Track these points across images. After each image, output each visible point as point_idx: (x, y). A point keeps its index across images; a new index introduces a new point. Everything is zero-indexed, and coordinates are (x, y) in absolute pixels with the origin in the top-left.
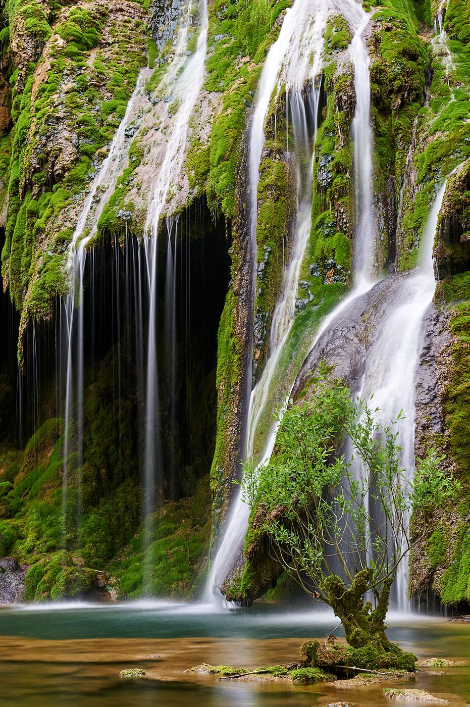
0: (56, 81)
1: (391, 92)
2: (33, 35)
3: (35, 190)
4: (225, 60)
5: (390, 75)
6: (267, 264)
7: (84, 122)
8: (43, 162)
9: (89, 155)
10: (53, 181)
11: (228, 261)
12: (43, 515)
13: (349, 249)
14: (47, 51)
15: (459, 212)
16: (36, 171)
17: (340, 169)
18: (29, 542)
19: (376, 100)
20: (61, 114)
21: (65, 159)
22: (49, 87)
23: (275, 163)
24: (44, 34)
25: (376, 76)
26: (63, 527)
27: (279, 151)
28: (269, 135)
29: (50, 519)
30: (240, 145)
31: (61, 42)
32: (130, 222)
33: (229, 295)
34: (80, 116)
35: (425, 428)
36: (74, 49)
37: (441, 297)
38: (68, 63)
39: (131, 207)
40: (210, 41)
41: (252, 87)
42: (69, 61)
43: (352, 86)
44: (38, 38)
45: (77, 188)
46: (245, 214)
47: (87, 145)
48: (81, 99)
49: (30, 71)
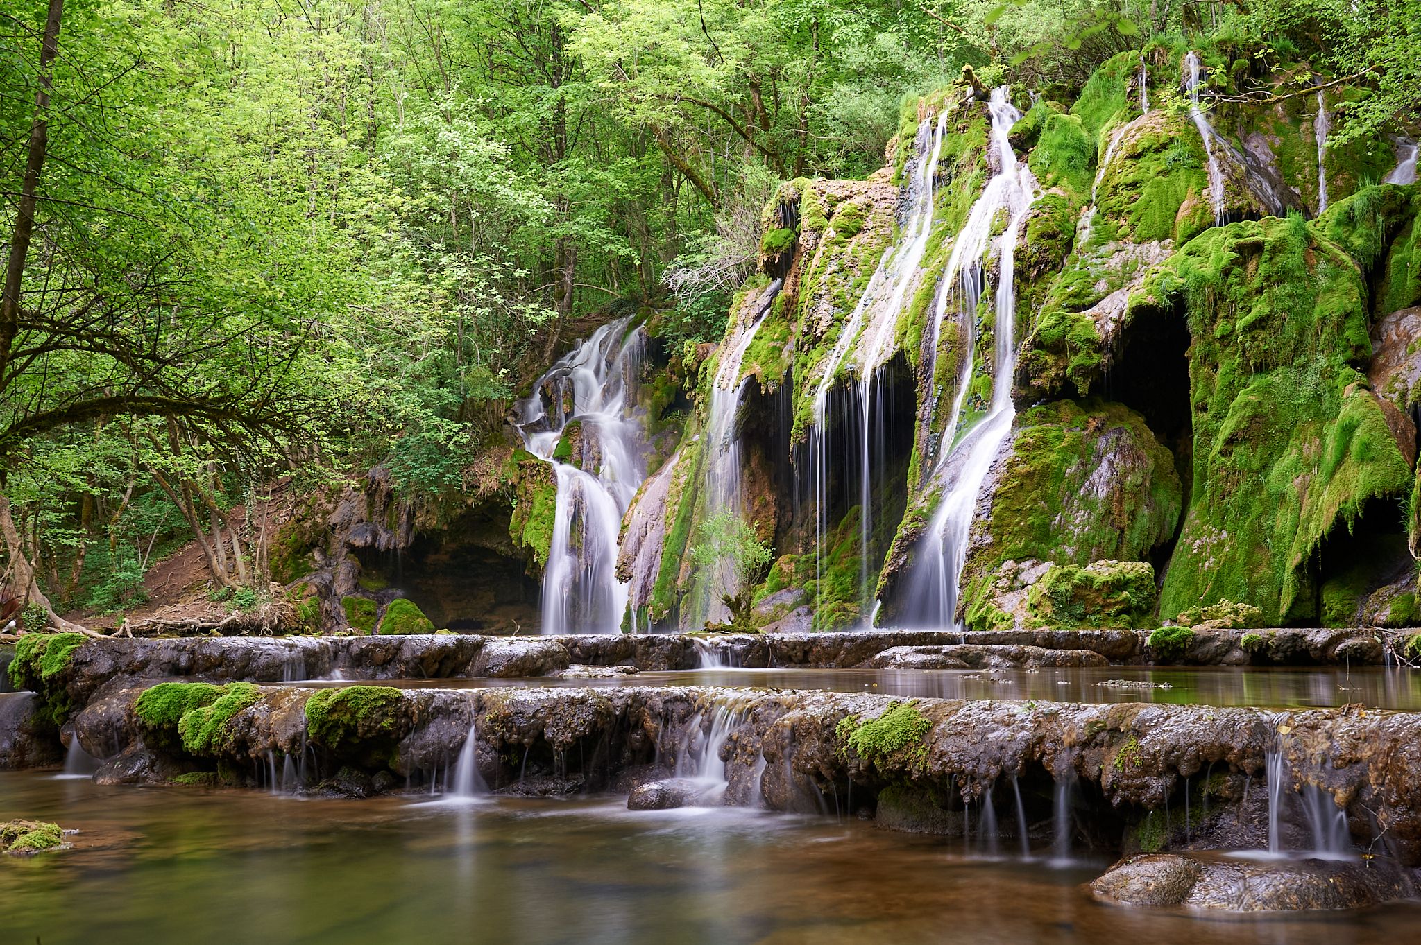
0: (825, 266)
1: (1030, 266)
2: (814, 230)
3: (806, 347)
4: (936, 241)
5: (1028, 254)
6: (939, 398)
7: (837, 297)
8: (810, 327)
9: (840, 320)
10: (817, 340)
11: (914, 398)
12: (837, 577)
13: (991, 386)
14: (822, 241)
15: (1027, 365)
16: (806, 334)
17: (986, 328)
18: (824, 595)
19: (1019, 273)
20: (823, 292)
21: (823, 326)
22: (819, 270)
23: (950, 324)
24: (822, 228)
25: (1018, 255)
26: (849, 585)
27: (954, 315)
28: (949, 303)
29: (841, 579)
30: (929, 311)
31: (833, 234)
32: (853, 372)
33: (917, 423)
34: (836, 291)
35: (978, 516)
36: (841, 238)
37: (1016, 424)
38: (837, 249)
39: (855, 361)
40: (933, 224)
41: (945, 264)
42: (837, 247)
43: (997, 266)
44: (818, 231)
45: (829, 346)
46: (928, 363)
47: (839, 313)
48: (839, 279)
49: (811, 257)
